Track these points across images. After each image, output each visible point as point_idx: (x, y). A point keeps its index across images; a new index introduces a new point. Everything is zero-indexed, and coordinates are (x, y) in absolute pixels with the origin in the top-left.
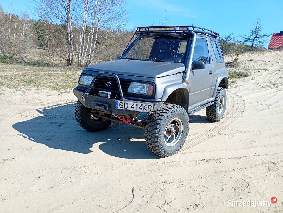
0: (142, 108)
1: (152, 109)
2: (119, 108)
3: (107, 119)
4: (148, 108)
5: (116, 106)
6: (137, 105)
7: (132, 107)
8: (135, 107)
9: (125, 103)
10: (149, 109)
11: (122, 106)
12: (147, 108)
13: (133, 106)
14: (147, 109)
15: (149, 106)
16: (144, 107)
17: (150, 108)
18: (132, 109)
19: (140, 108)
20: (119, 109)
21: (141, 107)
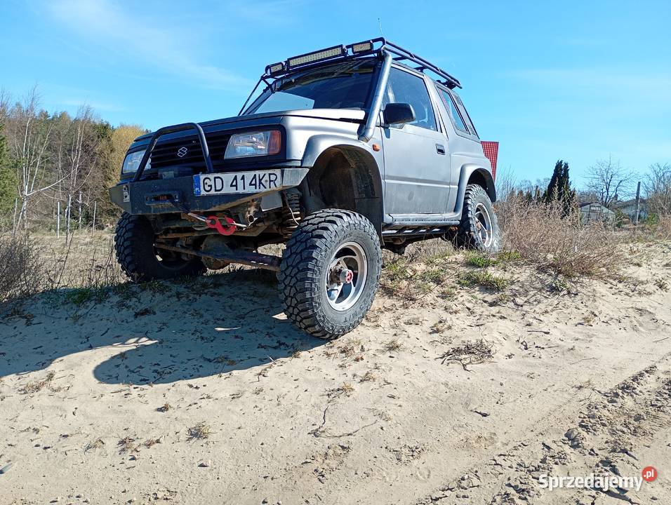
0: (255, 185)
1: (278, 182)
2: (203, 193)
3: (194, 253)
4: (270, 181)
5: (197, 189)
6: (243, 178)
7: (232, 186)
8: (240, 182)
9: (215, 178)
10: (272, 183)
11: (209, 186)
12: (266, 181)
13: (234, 184)
14: (267, 185)
15: (271, 176)
16: (260, 180)
17: (274, 181)
18: (233, 190)
19: (251, 184)
20: (204, 197)
21: (254, 182)
